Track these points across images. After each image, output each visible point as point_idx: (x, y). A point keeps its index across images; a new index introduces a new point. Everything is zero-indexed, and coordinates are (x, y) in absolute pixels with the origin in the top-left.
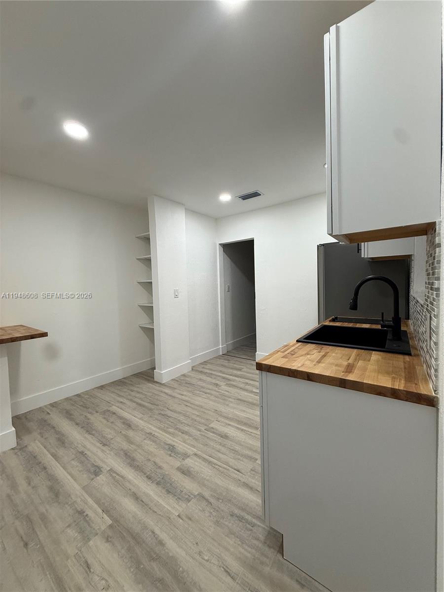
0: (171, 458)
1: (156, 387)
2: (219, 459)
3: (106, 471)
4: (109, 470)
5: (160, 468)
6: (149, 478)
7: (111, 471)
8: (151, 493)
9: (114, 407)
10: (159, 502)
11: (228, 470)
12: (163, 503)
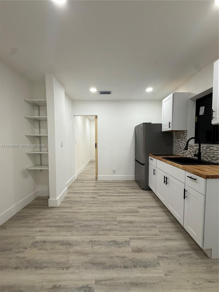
0: (122, 248)
1: (56, 211)
2: (143, 235)
3: (94, 285)
4: (96, 282)
5: (124, 257)
6: (126, 267)
7: (97, 282)
8: (139, 275)
9: (37, 237)
10: (149, 276)
11: (152, 237)
12: (151, 275)
